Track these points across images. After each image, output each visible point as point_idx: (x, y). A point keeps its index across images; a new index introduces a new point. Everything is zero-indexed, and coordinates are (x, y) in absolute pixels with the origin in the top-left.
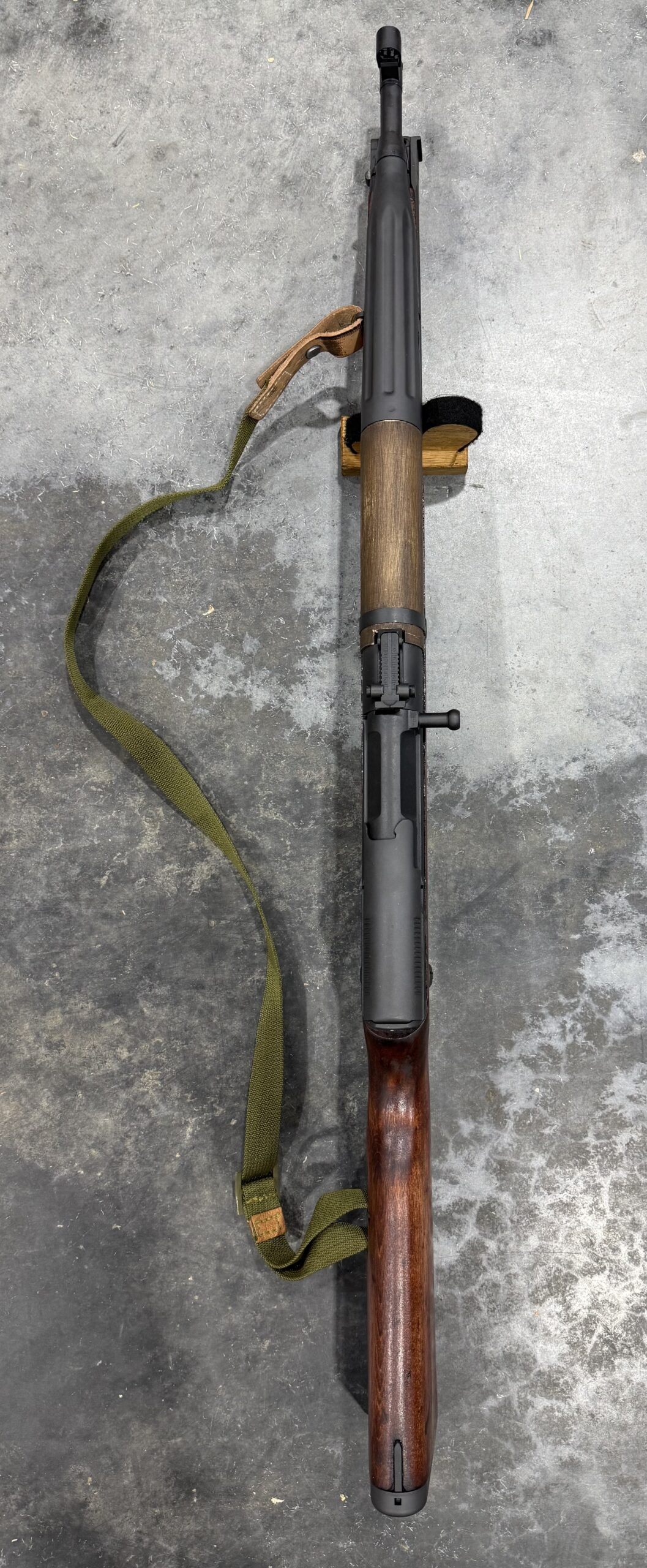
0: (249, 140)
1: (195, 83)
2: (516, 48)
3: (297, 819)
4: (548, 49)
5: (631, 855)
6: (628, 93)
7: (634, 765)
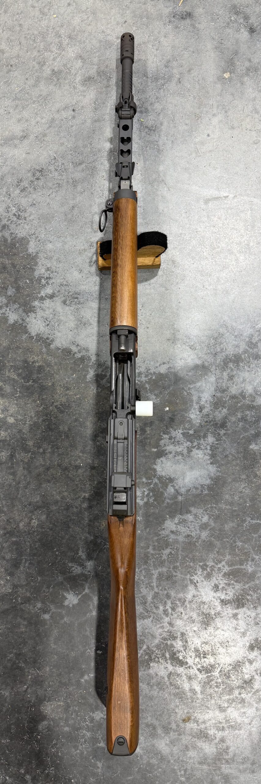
0: (39, 51)
1: (16, 23)
2: (173, 19)
3: (24, 378)
4: (188, 21)
5: (186, 413)
6: (224, 45)
7: (193, 369)
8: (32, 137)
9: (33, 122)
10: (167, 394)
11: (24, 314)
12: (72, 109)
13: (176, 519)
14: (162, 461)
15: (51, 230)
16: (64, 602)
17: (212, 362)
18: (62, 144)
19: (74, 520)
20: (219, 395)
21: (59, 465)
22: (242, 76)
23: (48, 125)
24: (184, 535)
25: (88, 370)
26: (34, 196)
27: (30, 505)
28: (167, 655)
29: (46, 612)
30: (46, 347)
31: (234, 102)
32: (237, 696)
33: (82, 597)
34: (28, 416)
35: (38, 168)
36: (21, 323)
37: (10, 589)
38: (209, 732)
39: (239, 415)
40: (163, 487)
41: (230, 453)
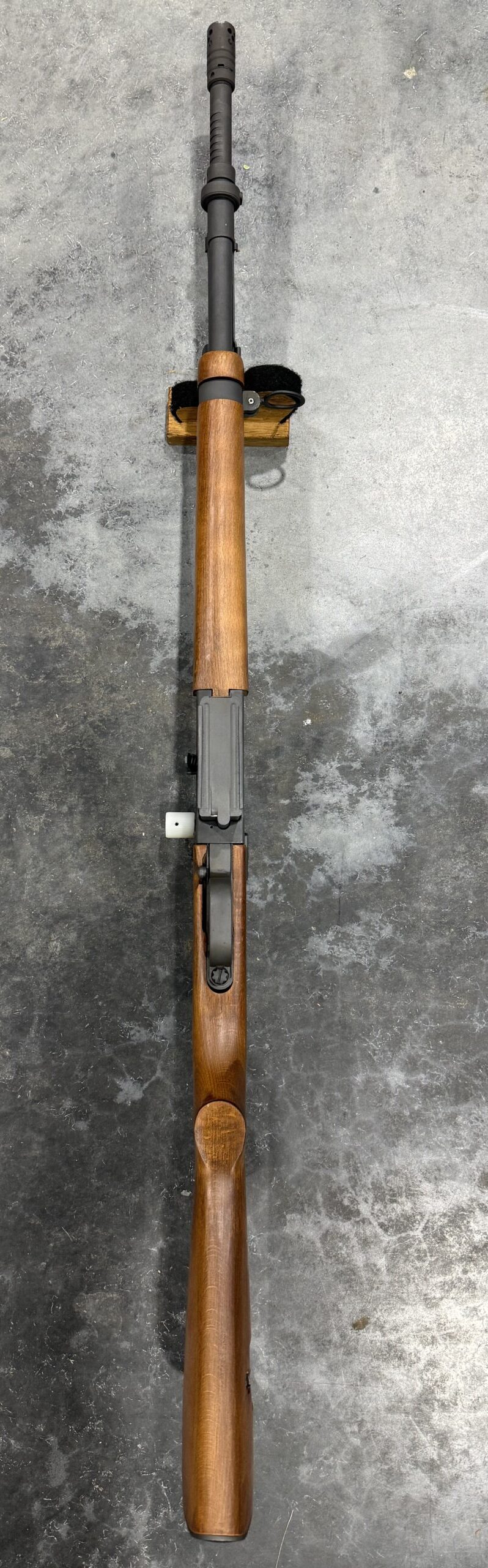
0: (43, 46)
3: (27, 672)
5: (345, 728)
6: (404, 16)
7: (358, 643)
8: (34, 210)
9: (36, 182)
10: (308, 693)
11: (25, 548)
12: (111, 151)
13: (330, 933)
14: (299, 823)
15: (75, 385)
16: (114, 1096)
17: (395, 627)
18: (92, 221)
19: (132, 939)
20: (410, 691)
21: (100, 837)
22: (439, 74)
23: (63, 185)
24: (346, 963)
25: (153, 652)
26: (41, 321)
27: (45, 913)
28: (319, 1197)
29: (81, 1116)
30: (69, 610)
31: (424, 124)
32: (460, 1275)
33: (150, 1085)
34: (39, 744)
35: (46, 268)
36: (20, 565)
37: (11, 1073)
38: (406, 1347)
39: (450, 729)
40: (303, 872)
41: (433, 804)
